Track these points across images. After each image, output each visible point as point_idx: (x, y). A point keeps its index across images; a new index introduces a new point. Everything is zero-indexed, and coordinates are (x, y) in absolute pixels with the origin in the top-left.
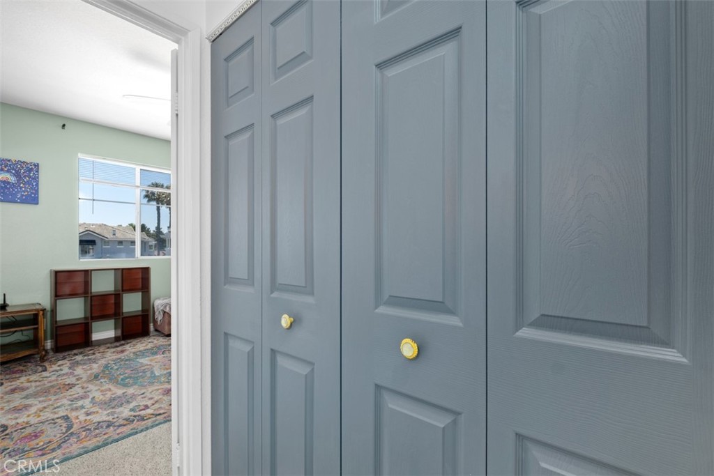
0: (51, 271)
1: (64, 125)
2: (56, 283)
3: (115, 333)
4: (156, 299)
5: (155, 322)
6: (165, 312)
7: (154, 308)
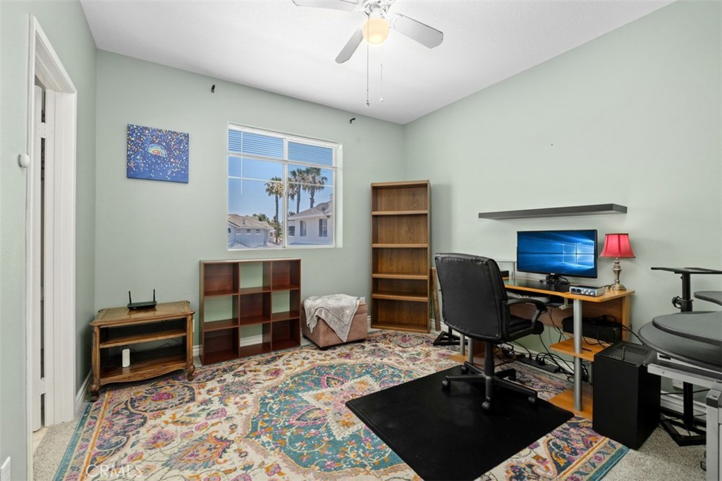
0: (200, 262)
1: (213, 88)
2: (206, 277)
3: (263, 340)
4: (305, 299)
5: (306, 327)
6: (319, 318)
7: (304, 310)
